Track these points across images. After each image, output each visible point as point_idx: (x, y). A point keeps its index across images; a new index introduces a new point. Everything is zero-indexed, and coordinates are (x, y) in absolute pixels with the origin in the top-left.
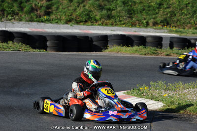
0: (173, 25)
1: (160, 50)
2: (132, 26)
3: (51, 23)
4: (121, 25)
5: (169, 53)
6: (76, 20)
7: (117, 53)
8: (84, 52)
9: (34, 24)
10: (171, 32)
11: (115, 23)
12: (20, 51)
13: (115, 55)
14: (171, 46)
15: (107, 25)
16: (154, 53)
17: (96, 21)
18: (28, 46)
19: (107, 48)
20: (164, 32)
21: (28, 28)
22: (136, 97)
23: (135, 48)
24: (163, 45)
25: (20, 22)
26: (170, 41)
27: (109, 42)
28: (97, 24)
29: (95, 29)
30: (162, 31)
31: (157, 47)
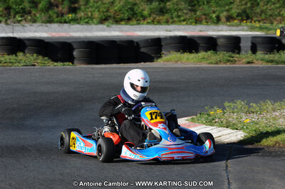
0: (255, 19)
1: (238, 55)
2: (196, 23)
3: (79, 23)
4: (180, 21)
5: (250, 60)
6: (114, 18)
7: (176, 62)
8: (127, 63)
9: (55, 26)
10: (252, 29)
11: (171, 20)
12: (35, 65)
13: (173, 66)
14: (254, 49)
15: (159, 23)
16: (229, 61)
17: (144, 18)
18: (46, 58)
19: (160, 57)
20: (243, 30)
21: (45, 32)
22: (204, 126)
23: (202, 54)
24: (242, 48)
25: (34, 24)
26: (252, 43)
27: (163, 48)
28: (146, 22)
29: (143, 30)
30: (240, 28)
31: (233, 52)
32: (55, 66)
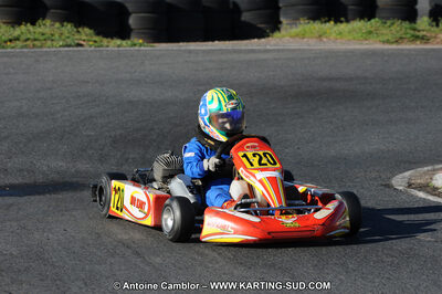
32: (119, 46)
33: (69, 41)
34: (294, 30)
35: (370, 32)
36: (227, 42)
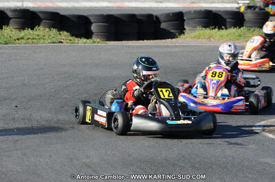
12: (62, 42)
32: (85, 43)
33: (54, 40)
34: (193, 34)
35: (240, 36)
36: (152, 41)
